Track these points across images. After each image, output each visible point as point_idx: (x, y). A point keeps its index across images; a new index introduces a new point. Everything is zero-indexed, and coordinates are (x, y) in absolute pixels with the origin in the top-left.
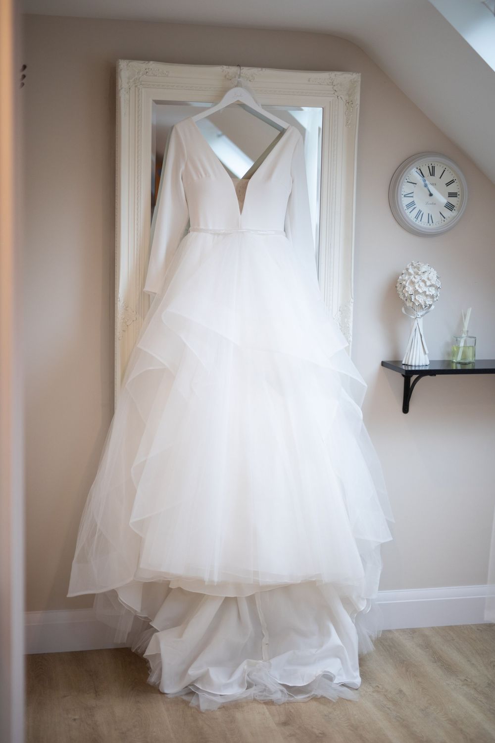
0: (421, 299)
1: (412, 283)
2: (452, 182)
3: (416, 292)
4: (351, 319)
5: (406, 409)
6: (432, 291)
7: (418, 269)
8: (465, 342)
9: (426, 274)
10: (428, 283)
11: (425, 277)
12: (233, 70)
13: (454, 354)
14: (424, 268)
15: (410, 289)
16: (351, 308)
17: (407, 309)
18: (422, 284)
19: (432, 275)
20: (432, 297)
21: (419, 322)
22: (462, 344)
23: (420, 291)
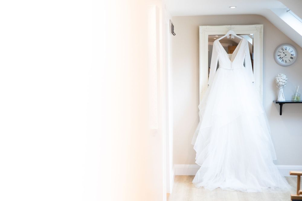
0: (281, 83)
1: (279, 79)
2: (292, 51)
3: (280, 81)
4: (262, 89)
5: (281, 114)
6: (284, 81)
7: (280, 75)
8: (297, 95)
9: (283, 77)
10: (283, 79)
11: (282, 77)
12: (229, 26)
13: (294, 99)
14: (282, 75)
15: (278, 81)
16: (262, 86)
17: (278, 86)
18: (281, 79)
19: (284, 77)
20: (284, 82)
21: (281, 90)
22: (296, 96)
23: (281, 81)
